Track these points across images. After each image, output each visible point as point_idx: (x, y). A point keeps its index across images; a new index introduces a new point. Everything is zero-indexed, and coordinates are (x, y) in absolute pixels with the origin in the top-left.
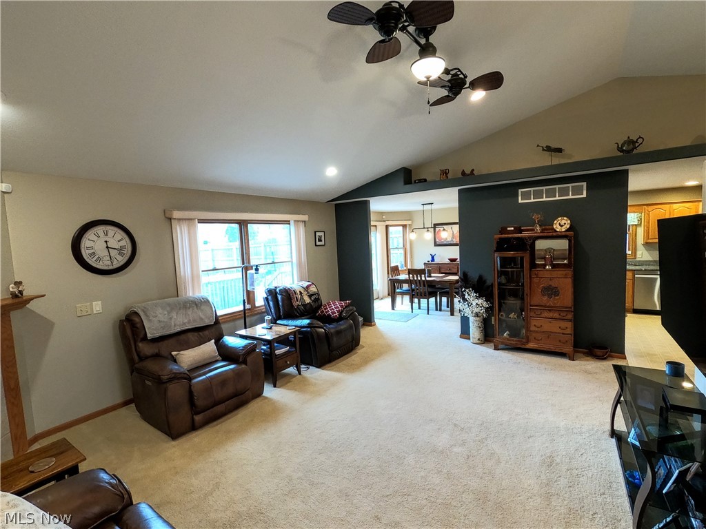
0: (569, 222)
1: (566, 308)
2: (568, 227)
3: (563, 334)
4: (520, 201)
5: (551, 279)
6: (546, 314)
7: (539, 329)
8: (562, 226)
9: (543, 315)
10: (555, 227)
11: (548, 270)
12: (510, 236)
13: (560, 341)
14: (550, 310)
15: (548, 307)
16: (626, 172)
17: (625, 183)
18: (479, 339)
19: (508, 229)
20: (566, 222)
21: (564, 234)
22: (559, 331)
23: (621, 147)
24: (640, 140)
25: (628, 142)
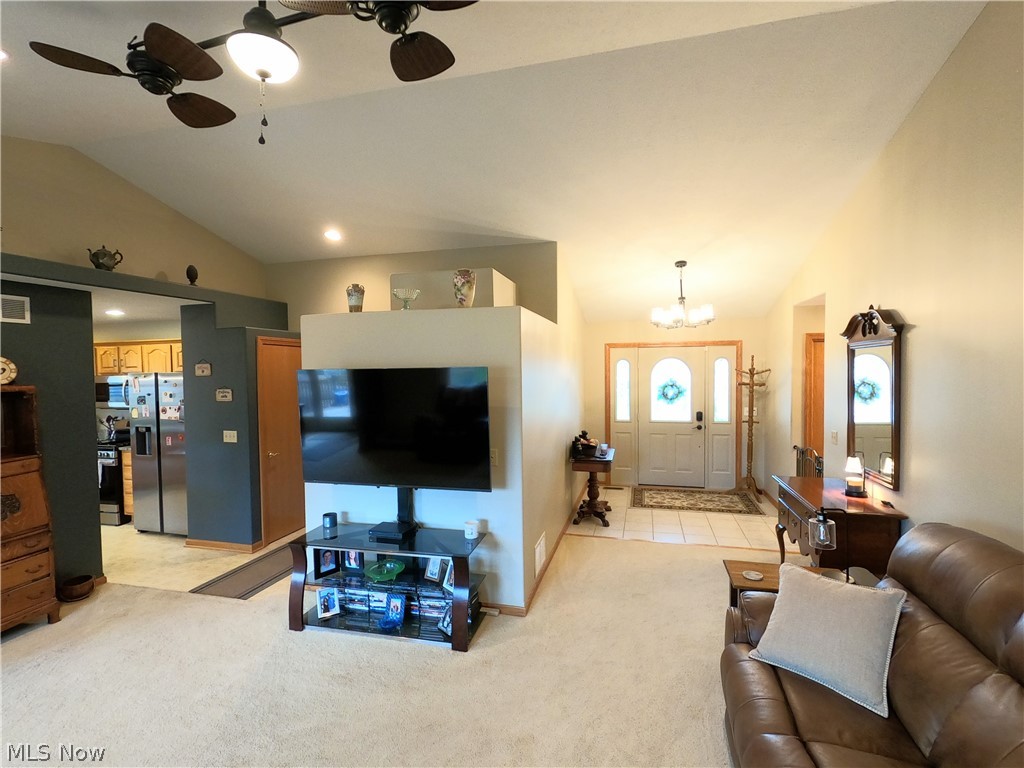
0: (12, 365)
1: (41, 527)
2: (13, 376)
3: (36, 580)
13: (32, 597)
16: (88, 295)
17: (87, 312)
23: (95, 257)
24: (118, 257)
25: (103, 253)
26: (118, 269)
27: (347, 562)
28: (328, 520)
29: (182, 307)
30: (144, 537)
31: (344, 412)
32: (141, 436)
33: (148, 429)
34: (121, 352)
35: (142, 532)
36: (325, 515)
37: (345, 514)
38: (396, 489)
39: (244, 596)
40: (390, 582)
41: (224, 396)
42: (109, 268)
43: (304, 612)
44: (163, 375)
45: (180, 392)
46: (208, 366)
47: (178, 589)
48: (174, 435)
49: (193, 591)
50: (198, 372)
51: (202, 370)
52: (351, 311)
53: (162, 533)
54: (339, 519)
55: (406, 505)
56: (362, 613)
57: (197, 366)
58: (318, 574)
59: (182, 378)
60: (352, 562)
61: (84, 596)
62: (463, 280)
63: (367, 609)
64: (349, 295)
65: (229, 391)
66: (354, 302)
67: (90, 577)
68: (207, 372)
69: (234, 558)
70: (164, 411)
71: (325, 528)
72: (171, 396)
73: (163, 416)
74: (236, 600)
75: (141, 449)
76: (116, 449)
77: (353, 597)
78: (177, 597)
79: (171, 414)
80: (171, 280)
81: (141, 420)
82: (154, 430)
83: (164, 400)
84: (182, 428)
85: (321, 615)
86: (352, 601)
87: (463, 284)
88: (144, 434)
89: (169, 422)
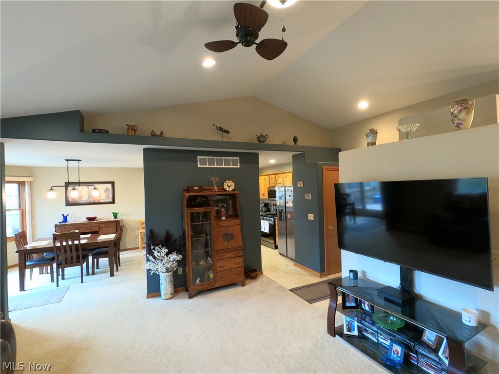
0: (233, 184)
1: (239, 247)
2: (234, 187)
3: (238, 268)
4: (199, 166)
5: (228, 227)
6: (227, 255)
7: (223, 269)
8: (229, 187)
9: (225, 257)
10: (225, 187)
11: (224, 221)
12: (198, 194)
13: (236, 274)
14: (229, 252)
15: (228, 249)
16: (257, 154)
17: (257, 162)
18: (171, 294)
19: (195, 188)
20: (231, 184)
21: (231, 193)
22: (236, 266)
23: (258, 138)
24: (267, 137)
25: (262, 136)
26: (267, 142)
27: (363, 304)
28: (352, 274)
29: (293, 156)
30: (281, 257)
31: (378, 207)
32: (281, 213)
33: (282, 210)
34: (277, 177)
35: (281, 254)
36: (351, 271)
37: (364, 273)
38: (399, 266)
39: (311, 301)
40: (393, 331)
41: (309, 197)
42: (263, 142)
43: (335, 327)
44: (288, 187)
45: (292, 194)
46: (302, 182)
47: (286, 286)
48: (291, 213)
49: (291, 290)
50: (299, 186)
51: (300, 184)
52: (368, 146)
53: (287, 256)
54: (360, 275)
55: (407, 280)
56: (373, 342)
57: (298, 182)
58: (344, 307)
59: (293, 188)
60: (366, 306)
61: (254, 278)
62: (460, 108)
63: (376, 341)
64: (367, 136)
65: (310, 194)
66: (370, 140)
67: (256, 271)
68: (302, 185)
69: (311, 278)
70: (288, 203)
71: (350, 279)
72: (290, 196)
73: (287, 205)
74: (306, 302)
75: (280, 219)
76: (274, 218)
77: (368, 329)
78: (284, 291)
79: (290, 204)
80: (287, 144)
81: (280, 206)
82: (284, 210)
83: (287, 197)
84: (293, 210)
85: (345, 332)
86: (367, 331)
87: (460, 111)
88: (281, 212)
89: (289, 207)
